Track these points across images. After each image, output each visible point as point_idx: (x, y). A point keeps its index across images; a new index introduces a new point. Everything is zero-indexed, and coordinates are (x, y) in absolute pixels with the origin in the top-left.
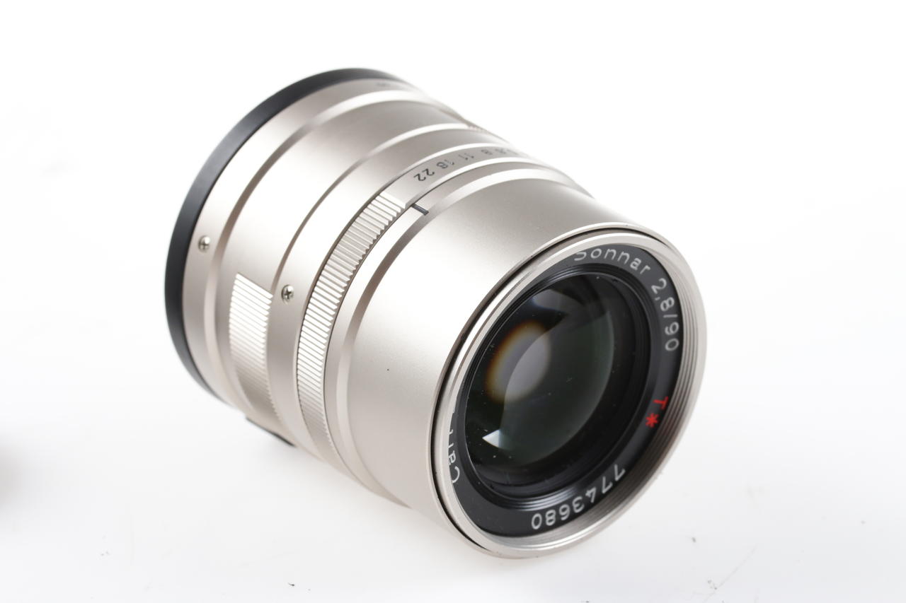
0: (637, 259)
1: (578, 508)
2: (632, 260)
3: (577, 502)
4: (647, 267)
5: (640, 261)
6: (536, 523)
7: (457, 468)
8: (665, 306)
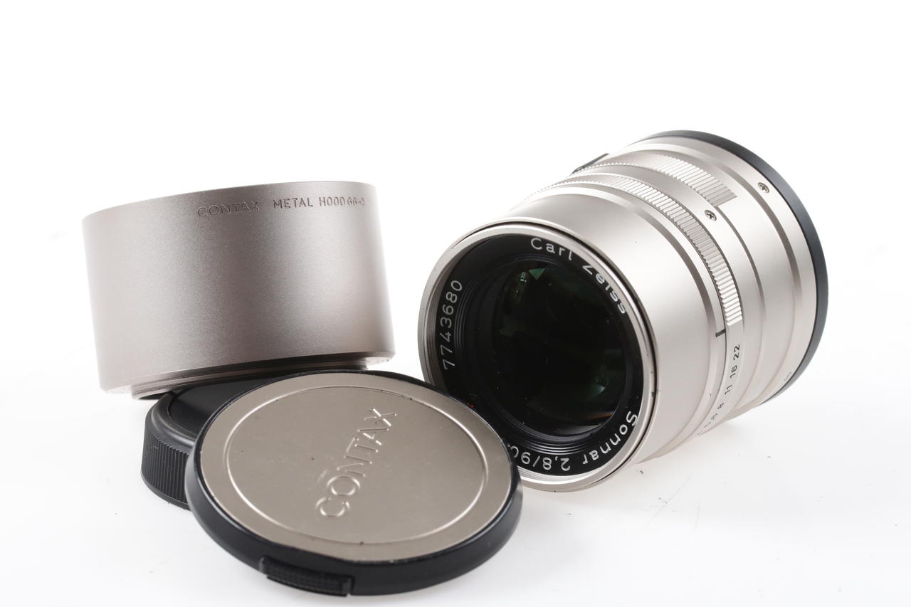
0: (598, 457)
1: (444, 320)
2: (600, 453)
3: (448, 321)
4: (586, 462)
5: (594, 459)
6: (455, 284)
7: (540, 248)
8: (547, 461)
